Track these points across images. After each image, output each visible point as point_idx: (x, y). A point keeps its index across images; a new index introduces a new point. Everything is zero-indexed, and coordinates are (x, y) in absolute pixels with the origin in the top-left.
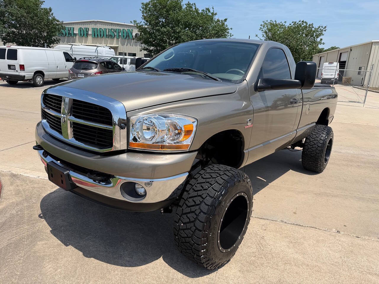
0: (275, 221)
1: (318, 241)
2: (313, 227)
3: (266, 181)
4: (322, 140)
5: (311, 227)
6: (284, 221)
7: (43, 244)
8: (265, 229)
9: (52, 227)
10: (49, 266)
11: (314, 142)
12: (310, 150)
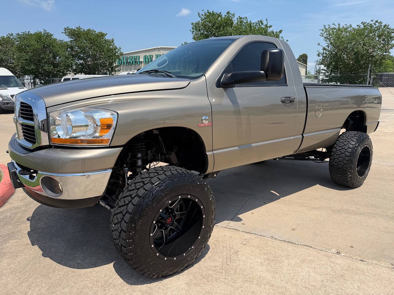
0: (263, 236)
1: (303, 261)
2: (307, 246)
3: (278, 195)
4: (351, 148)
5: (305, 245)
6: (275, 237)
7: (14, 243)
8: (245, 243)
9: (32, 228)
10: (6, 262)
11: (340, 151)
12: (337, 160)
